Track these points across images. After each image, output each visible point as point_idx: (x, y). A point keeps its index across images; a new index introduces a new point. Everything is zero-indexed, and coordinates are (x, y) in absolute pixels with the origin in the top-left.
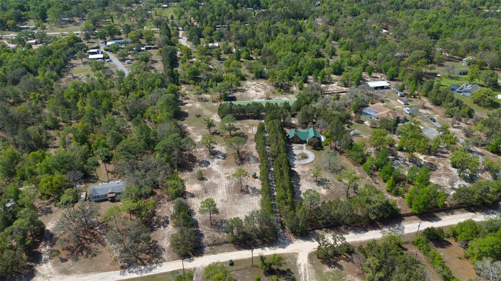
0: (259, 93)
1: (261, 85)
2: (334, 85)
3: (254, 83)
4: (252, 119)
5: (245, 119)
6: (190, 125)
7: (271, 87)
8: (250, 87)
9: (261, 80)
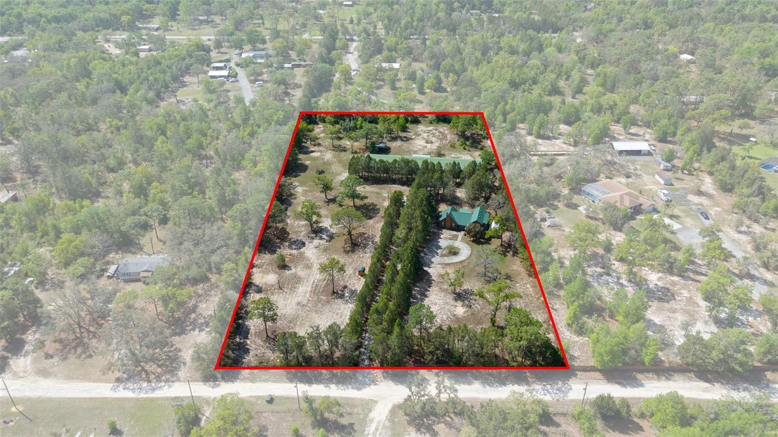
0: (429, 145)
1: (440, 132)
2: (558, 141)
3: (431, 128)
4: (398, 184)
5: (388, 184)
6: (302, 184)
7: (453, 136)
8: (419, 135)
9: (442, 124)
